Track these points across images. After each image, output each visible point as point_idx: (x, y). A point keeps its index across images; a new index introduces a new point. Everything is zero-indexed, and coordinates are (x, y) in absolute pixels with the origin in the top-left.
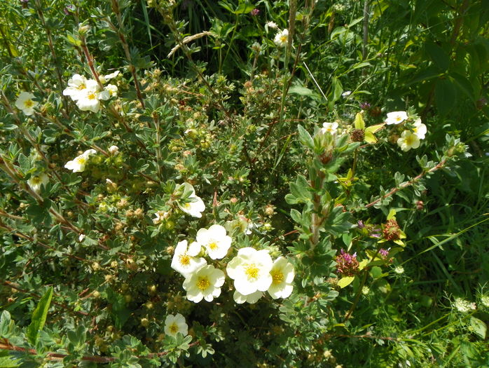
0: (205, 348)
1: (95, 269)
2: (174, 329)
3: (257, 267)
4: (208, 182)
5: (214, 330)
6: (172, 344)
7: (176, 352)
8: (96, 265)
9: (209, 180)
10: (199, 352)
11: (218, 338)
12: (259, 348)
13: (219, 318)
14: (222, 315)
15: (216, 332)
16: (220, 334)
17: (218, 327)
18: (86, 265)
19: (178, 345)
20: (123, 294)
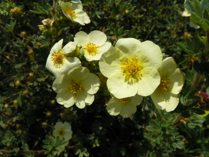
0: (82, 151)
1: (17, 85)
2: (61, 133)
3: (139, 64)
4: (99, 17)
5: (92, 138)
6: (51, 144)
7: (53, 152)
8: (18, 82)
9: (100, 16)
10: (77, 153)
11: (95, 144)
12: (123, 154)
13: (98, 130)
14: (101, 128)
15: (94, 139)
16: (97, 141)
17: (96, 136)
18: (11, 81)
19: (57, 146)
20: (32, 104)
